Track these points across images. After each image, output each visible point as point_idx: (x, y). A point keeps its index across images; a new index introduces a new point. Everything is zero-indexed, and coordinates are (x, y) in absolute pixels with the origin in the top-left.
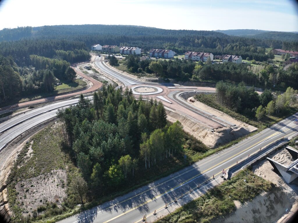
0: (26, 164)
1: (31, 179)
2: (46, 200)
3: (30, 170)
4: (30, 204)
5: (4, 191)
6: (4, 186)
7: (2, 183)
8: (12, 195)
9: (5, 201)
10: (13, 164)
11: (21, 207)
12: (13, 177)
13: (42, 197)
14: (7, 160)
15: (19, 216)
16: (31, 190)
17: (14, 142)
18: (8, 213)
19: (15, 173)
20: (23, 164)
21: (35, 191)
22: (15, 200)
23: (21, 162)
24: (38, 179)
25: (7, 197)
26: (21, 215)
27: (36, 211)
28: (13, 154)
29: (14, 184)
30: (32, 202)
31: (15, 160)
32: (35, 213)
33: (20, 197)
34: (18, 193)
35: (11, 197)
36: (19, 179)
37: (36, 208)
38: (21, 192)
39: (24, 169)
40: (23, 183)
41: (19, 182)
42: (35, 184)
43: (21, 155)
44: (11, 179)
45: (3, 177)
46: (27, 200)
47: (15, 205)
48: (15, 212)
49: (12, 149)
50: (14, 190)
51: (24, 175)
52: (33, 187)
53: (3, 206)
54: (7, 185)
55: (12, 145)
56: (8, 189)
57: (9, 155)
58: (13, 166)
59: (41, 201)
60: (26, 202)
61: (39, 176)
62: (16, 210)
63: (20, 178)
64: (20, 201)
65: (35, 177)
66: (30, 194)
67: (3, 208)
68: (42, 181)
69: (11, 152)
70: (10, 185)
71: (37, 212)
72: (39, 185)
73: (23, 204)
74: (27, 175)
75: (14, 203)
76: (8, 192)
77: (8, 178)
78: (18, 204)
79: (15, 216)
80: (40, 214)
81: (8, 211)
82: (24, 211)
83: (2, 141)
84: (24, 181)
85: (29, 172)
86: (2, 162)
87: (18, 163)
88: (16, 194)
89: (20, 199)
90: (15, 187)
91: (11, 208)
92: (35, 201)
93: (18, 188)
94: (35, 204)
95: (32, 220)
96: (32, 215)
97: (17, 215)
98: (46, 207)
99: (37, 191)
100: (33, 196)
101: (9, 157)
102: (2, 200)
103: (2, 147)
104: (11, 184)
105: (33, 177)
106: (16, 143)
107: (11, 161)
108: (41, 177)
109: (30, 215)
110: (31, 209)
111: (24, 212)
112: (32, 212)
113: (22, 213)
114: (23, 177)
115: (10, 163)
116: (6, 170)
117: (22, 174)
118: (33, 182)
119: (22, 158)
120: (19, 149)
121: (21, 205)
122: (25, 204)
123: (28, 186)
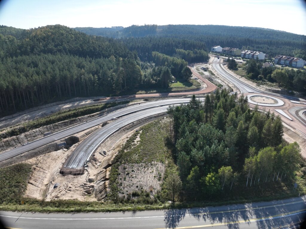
0: (132, 150)
1: (134, 164)
2: (142, 187)
3: (134, 156)
4: (128, 186)
5: (108, 169)
6: (109, 164)
7: (109, 161)
8: (114, 174)
9: (106, 178)
10: (121, 147)
11: (119, 187)
12: (119, 158)
13: (138, 183)
14: (117, 142)
15: (115, 195)
16: (131, 175)
17: (126, 128)
18: (106, 190)
19: (121, 155)
20: (129, 149)
21: (134, 176)
22: (115, 180)
23: (128, 147)
24: (139, 166)
25: (109, 175)
26: (117, 194)
27: (131, 194)
28: (123, 138)
29: (118, 165)
30: (130, 185)
31: (124, 144)
32: (129, 196)
33: (120, 178)
34: (120, 174)
35: (112, 176)
36: (123, 162)
37: (131, 192)
38: (122, 174)
39: (129, 154)
40: (126, 166)
41: (122, 164)
42: (135, 170)
43: (130, 140)
44: (117, 160)
45: (111, 156)
46: (126, 182)
47: (114, 183)
48: (113, 190)
49: (123, 133)
50: (117, 170)
51: (128, 159)
52: (133, 172)
53: (104, 182)
54: (112, 164)
55: (124, 130)
56: (112, 168)
57: (120, 139)
58: (121, 149)
59: (137, 187)
60: (124, 184)
61: (141, 164)
62: (114, 188)
63: (125, 161)
64: (120, 181)
65: (137, 163)
66: (129, 178)
67: (103, 184)
68: (142, 169)
69: (122, 137)
70: (114, 165)
71: (131, 196)
72: (139, 171)
73: (121, 184)
74: (131, 160)
75: (114, 182)
76: (111, 171)
77: (114, 159)
78: (117, 184)
79: (111, 194)
80: (133, 198)
81: (107, 187)
82: (121, 191)
83: (117, 125)
84: (127, 165)
85: (133, 158)
86: (113, 143)
87: (126, 147)
88: (118, 174)
89: (120, 179)
90: (118, 168)
91: (110, 185)
92: (132, 186)
93: (120, 170)
94: (132, 188)
95: (125, 202)
96: (126, 197)
97: (114, 193)
98: (140, 194)
99: (136, 177)
100: (131, 180)
101: (119, 140)
102: (104, 176)
103: (115, 130)
104: (116, 164)
105: (135, 163)
106: (128, 129)
107: (121, 144)
108: (142, 165)
109: (124, 197)
110: (127, 191)
111: (120, 193)
112: (127, 195)
113: (118, 192)
114: (127, 160)
115: (119, 146)
116: (114, 151)
117: (127, 158)
118: (134, 168)
119: (130, 143)
120: (129, 135)
121: (119, 185)
122: (123, 185)
123: (130, 170)
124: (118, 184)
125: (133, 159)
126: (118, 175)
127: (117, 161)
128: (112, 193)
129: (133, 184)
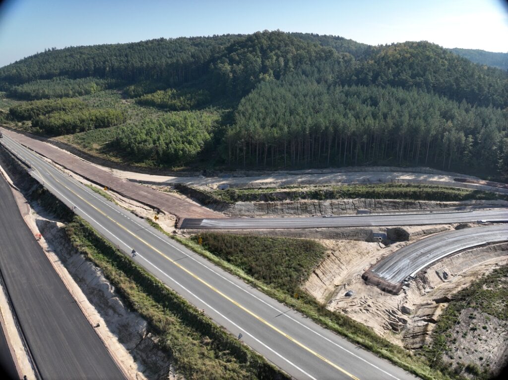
0: (498, 291)
1: (491, 317)
2: (488, 363)
3: (498, 302)
4: (464, 350)
5: (441, 304)
6: (447, 298)
7: (447, 293)
8: (447, 318)
9: (433, 318)
10: (480, 277)
11: (448, 344)
12: (468, 296)
13: (486, 354)
14: (474, 266)
15: (437, 354)
16: (479, 333)
17: (500, 246)
18: (424, 337)
19: (474, 292)
20: (493, 287)
21: (484, 337)
22: (447, 328)
23: (492, 282)
24: (500, 325)
25: (439, 315)
26: (440, 354)
27: (464, 366)
28: (489, 263)
29: (462, 307)
30: (469, 349)
31: (486, 274)
32: (460, 367)
33: (457, 329)
34: (459, 323)
35: (445, 320)
36: (473, 305)
37: (467, 363)
38: (463, 324)
39: (490, 296)
40: (475, 313)
41: (470, 308)
42: (490, 328)
43: (499, 271)
44: (462, 296)
45: (454, 285)
46: (464, 342)
47: (443, 334)
48: (436, 344)
49: (492, 255)
50: (457, 314)
51: (485, 304)
52: (485, 330)
53: (426, 323)
54: (452, 300)
55: (495, 249)
56: (449, 306)
57: (482, 261)
58: (477, 281)
59: (481, 359)
60: (461, 343)
61: (504, 322)
62: (439, 342)
63: (477, 304)
64: (454, 335)
65: (499, 318)
66: (474, 337)
67: (424, 326)
68: (503, 332)
69: (487, 259)
70: (455, 303)
71: (464, 368)
72: (495, 334)
73: (454, 341)
74: (488, 308)
75: (444, 331)
76: (445, 311)
77: (459, 292)
78: (447, 336)
79: (431, 348)
80: (466, 375)
81: (427, 334)
82: (449, 352)
83: (484, 236)
84: (478, 313)
86: (466, 264)
87: (488, 281)
89: (455, 331)
90: (460, 311)
91: (434, 334)
92: (473, 353)
93: (463, 316)
94: (471, 356)
95: (449, 374)
96: (454, 366)
97: (435, 350)
98: (480, 373)
99: (486, 341)
100: (476, 343)
101: (480, 263)
102: (430, 313)
103: (478, 242)
104: (459, 303)
105: (495, 316)
106: (503, 250)
107: (480, 272)
108: (506, 324)
109: (451, 364)
110: (460, 358)
111: (447, 354)
112: (458, 363)
113: (444, 352)
114: (481, 305)
115: (475, 273)
116: (463, 279)
117: (483, 301)
118: (489, 323)
119: (499, 277)
120: (501, 261)
121: (451, 341)
122: (457, 344)
123: (479, 324)
124: (450, 339)
125: (493, 306)
126: (455, 322)
127: (463, 298)
128: (433, 347)
129: (476, 351)
